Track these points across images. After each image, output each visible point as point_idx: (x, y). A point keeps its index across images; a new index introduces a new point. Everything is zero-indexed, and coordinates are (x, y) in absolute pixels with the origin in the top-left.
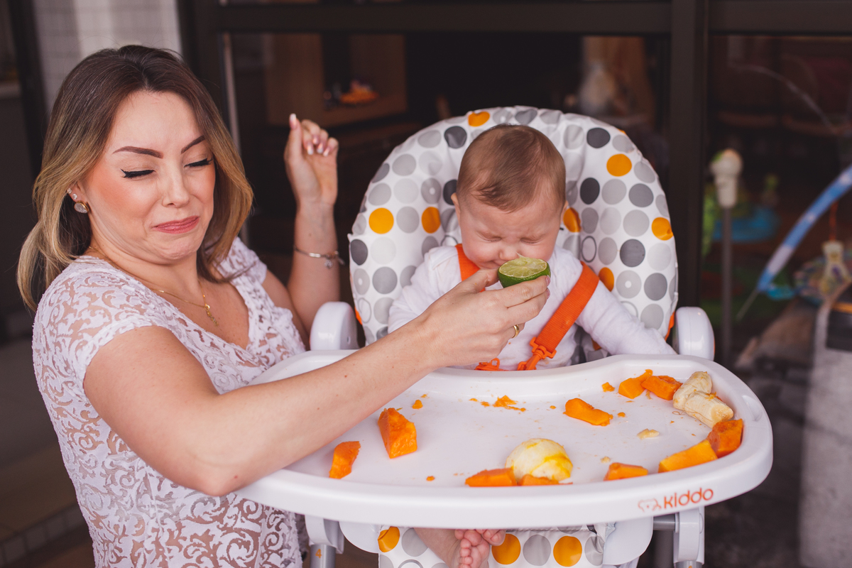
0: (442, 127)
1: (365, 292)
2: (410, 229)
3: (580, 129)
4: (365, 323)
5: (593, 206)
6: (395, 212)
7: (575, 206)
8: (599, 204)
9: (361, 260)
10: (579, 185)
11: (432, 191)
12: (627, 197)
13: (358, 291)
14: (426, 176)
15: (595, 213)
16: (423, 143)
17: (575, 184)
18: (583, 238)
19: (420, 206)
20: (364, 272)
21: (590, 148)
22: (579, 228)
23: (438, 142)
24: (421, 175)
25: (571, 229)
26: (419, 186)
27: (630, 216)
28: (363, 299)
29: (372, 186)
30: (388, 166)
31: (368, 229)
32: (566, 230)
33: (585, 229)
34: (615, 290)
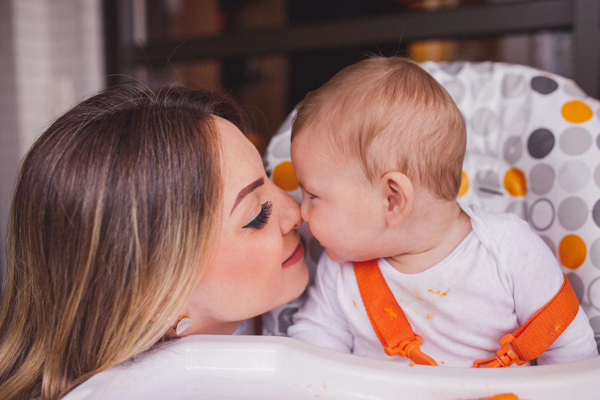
3: (520, 78)
5: (547, 160)
7: (520, 165)
8: (556, 157)
10: (525, 140)
12: (594, 147)
15: (550, 170)
17: (518, 139)
18: (530, 202)
21: (537, 97)
22: (524, 190)
25: (512, 192)
32: (507, 195)
33: (534, 190)
34: (588, 261)
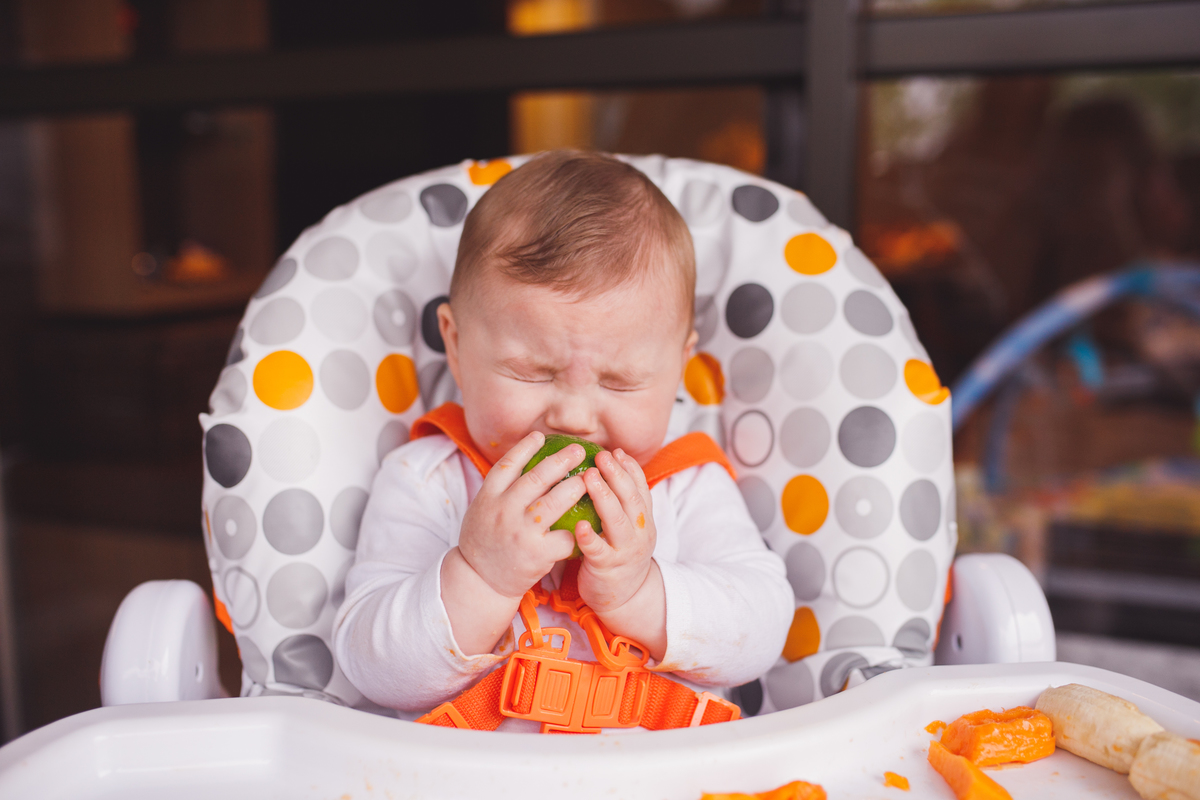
0: (414, 185)
1: (243, 554)
2: (350, 401)
3: (714, 188)
4: (242, 628)
5: (761, 341)
6: (315, 360)
7: (713, 348)
8: (775, 337)
9: (230, 477)
10: (721, 303)
11: (399, 318)
12: (840, 320)
13: (226, 551)
14: (384, 285)
15: (765, 359)
16: (374, 216)
17: (710, 301)
18: (731, 416)
19: (373, 352)
20: (241, 502)
21: (741, 224)
22: (720, 394)
23: (406, 213)
24: (372, 281)
25: (699, 397)
26: (370, 304)
27: (852, 357)
28: (240, 569)
29: (255, 307)
30: (293, 263)
31: (251, 399)
32: (690, 402)
33: (737, 395)
34: (831, 522)
